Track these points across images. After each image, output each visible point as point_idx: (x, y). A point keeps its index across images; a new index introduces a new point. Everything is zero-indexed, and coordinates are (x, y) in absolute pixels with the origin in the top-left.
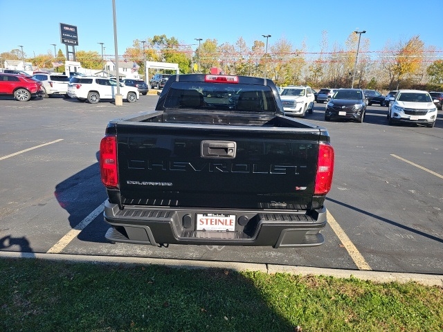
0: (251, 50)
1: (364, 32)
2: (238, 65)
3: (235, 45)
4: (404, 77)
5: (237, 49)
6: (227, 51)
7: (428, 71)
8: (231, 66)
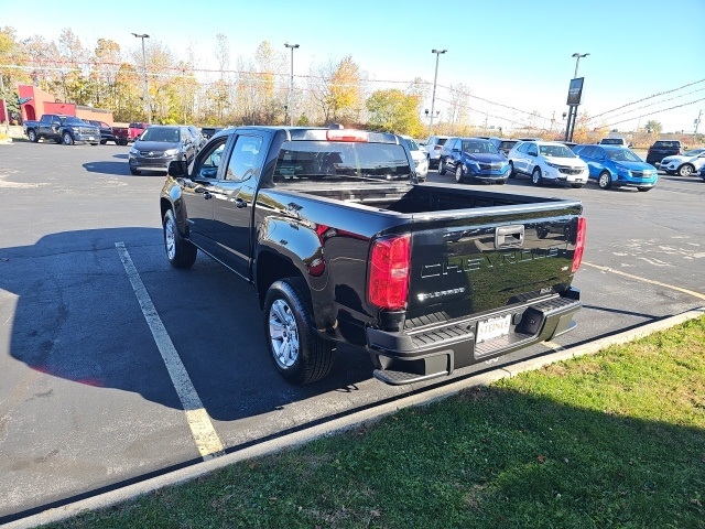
0: (93, 55)
1: (297, 46)
2: (70, 82)
3: (57, 43)
4: (340, 113)
5: (64, 52)
6: (40, 53)
7: (367, 105)
8: (57, 83)
